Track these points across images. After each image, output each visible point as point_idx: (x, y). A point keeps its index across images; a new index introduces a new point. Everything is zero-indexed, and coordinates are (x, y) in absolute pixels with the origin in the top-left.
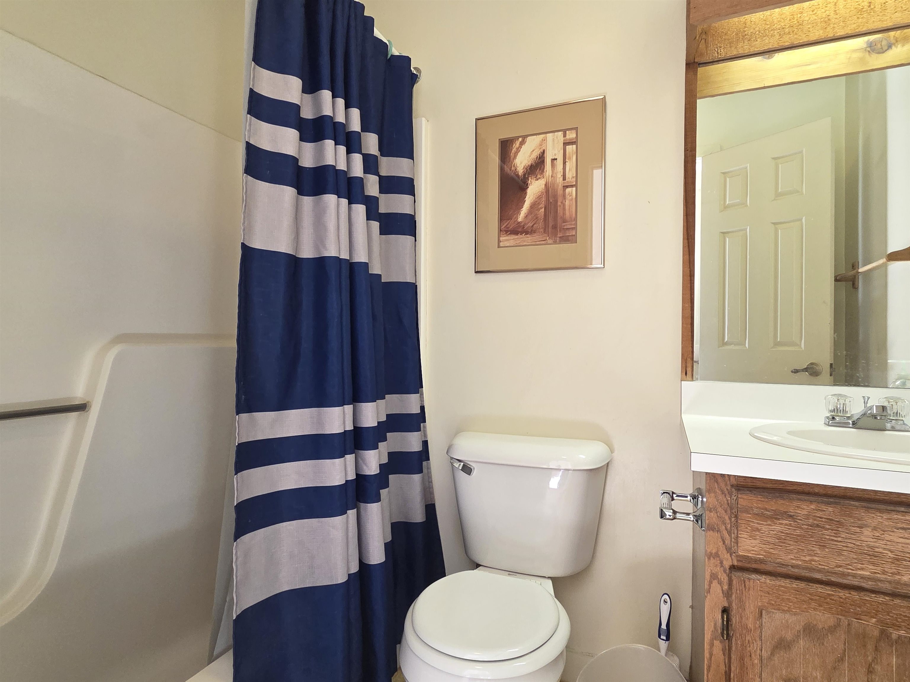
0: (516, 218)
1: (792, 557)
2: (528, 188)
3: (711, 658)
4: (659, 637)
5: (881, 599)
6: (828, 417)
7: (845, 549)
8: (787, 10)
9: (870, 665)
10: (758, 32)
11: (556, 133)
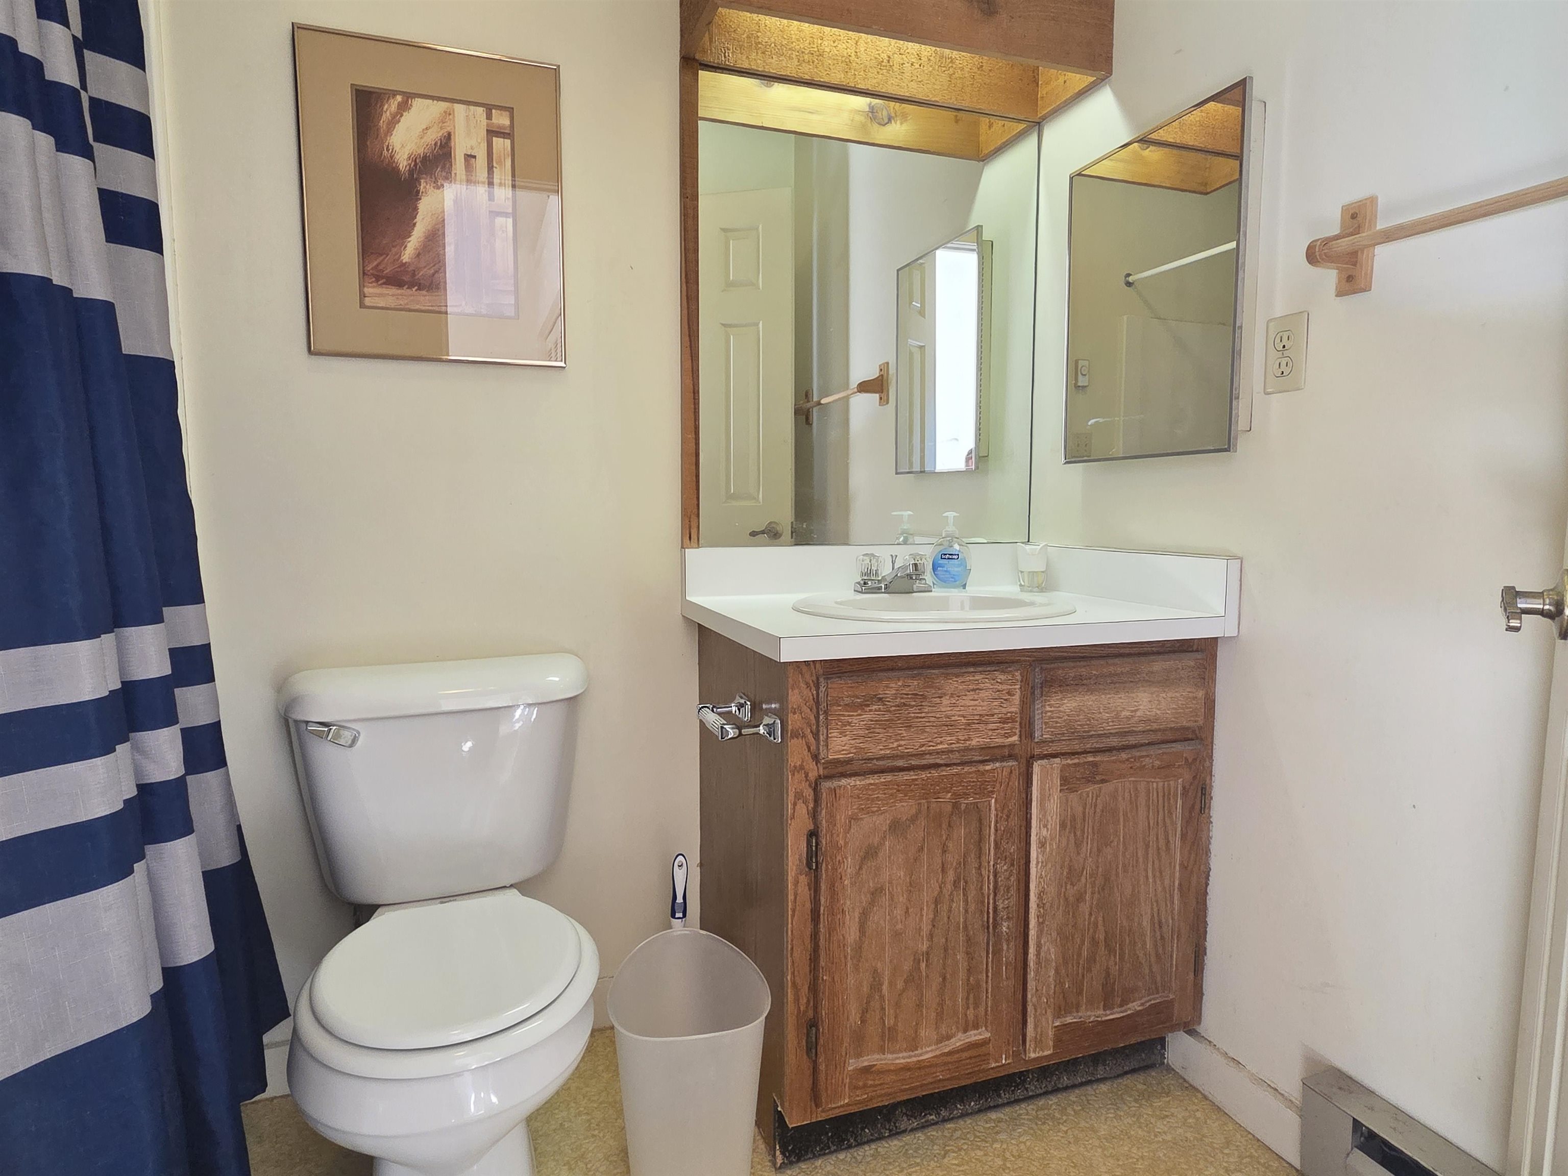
0: (396, 254)
1: (881, 747)
2: (420, 199)
3: (795, 898)
4: (673, 916)
5: (955, 770)
6: (859, 583)
7: (927, 724)
8: (808, 29)
9: (945, 844)
10: (773, 45)
11: (472, 108)
